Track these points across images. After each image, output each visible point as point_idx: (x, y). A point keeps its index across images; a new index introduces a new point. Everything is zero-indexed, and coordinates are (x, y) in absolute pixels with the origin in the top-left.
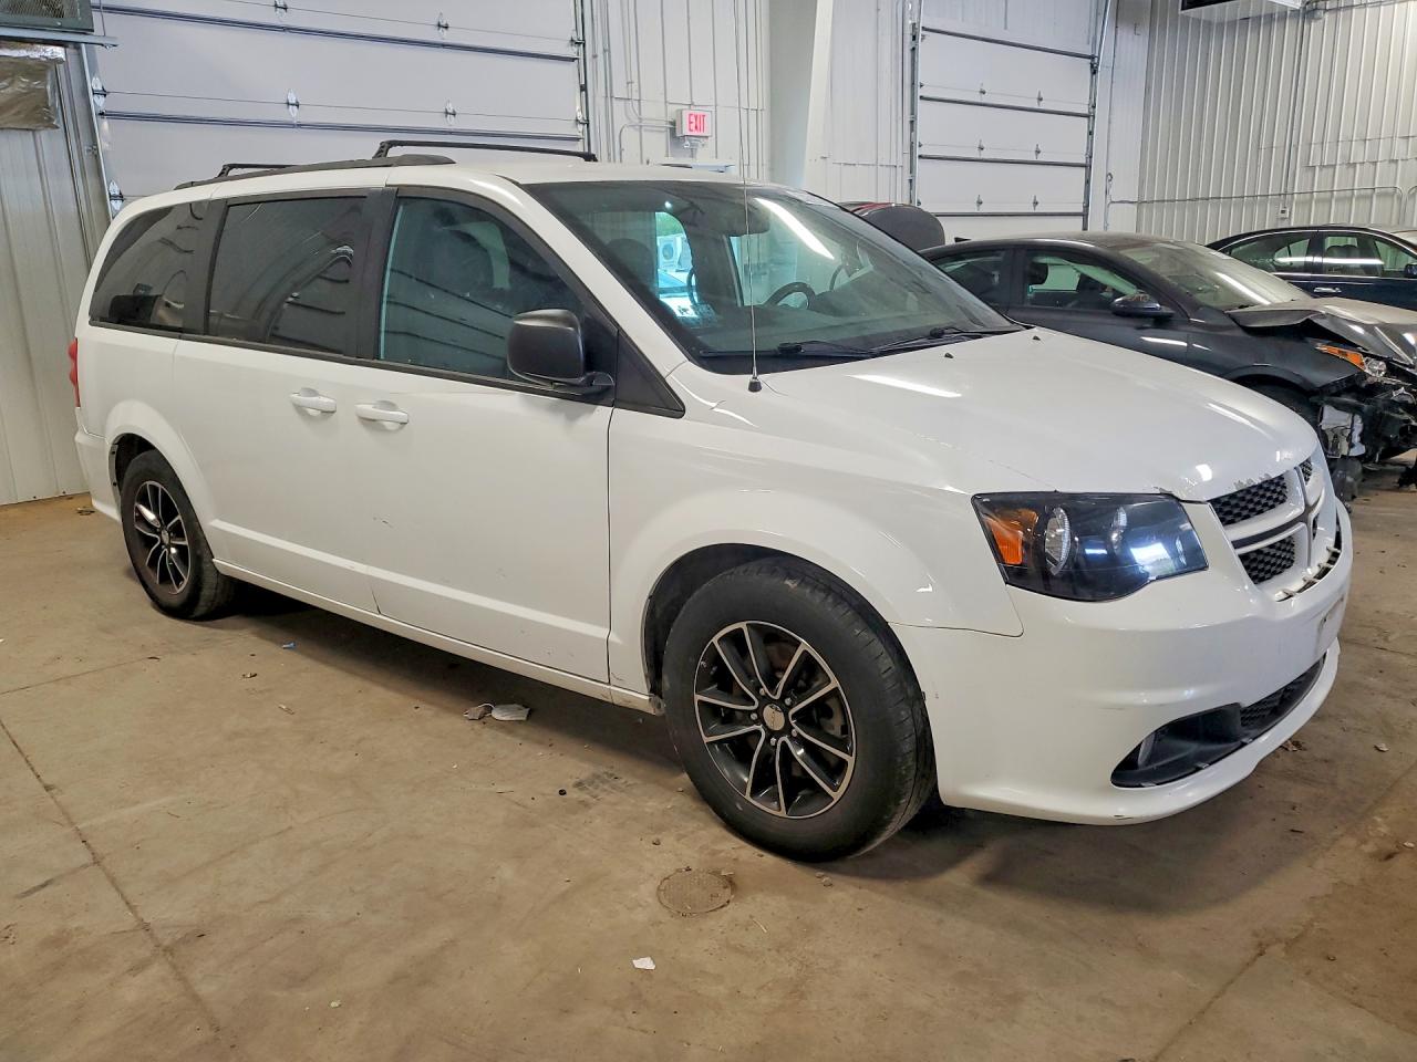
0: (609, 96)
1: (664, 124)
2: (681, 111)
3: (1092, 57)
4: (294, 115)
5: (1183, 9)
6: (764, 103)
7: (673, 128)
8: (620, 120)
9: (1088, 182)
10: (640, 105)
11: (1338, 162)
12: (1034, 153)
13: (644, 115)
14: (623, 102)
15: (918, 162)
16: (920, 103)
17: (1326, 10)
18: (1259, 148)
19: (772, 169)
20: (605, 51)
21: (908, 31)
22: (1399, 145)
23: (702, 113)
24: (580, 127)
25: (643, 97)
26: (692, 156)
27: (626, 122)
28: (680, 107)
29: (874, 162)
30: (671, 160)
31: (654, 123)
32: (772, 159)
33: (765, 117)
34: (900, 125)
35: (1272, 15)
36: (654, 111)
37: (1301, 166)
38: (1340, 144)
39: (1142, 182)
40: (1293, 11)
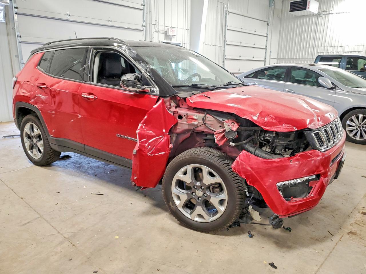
0: (151, 24)
1: (164, 31)
2: (169, 28)
3: (268, 22)
4: (69, 18)
5: (290, 12)
6: (189, 28)
7: (166, 33)
8: (153, 30)
9: (266, 53)
10: (158, 26)
11: (325, 52)
12: (253, 45)
13: (159, 29)
14: (154, 25)
15: (226, 46)
16: (227, 31)
17: (323, 15)
18: (306, 47)
19: (190, 45)
20: (150, 12)
21: (225, 12)
22: (339, 48)
23: (174, 29)
24: (143, 27)
25: (159, 24)
26: (171, 40)
27: (155, 31)
28: (168, 27)
29: (215, 45)
30: (166, 41)
31: (161, 31)
32: (190, 43)
33: (189, 31)
34: (222, 36)
35: (310, 15)
36: (162, 28)
37: (316, 52)
38: (325, 47)
39: (278, 54)
40: (315, 14)
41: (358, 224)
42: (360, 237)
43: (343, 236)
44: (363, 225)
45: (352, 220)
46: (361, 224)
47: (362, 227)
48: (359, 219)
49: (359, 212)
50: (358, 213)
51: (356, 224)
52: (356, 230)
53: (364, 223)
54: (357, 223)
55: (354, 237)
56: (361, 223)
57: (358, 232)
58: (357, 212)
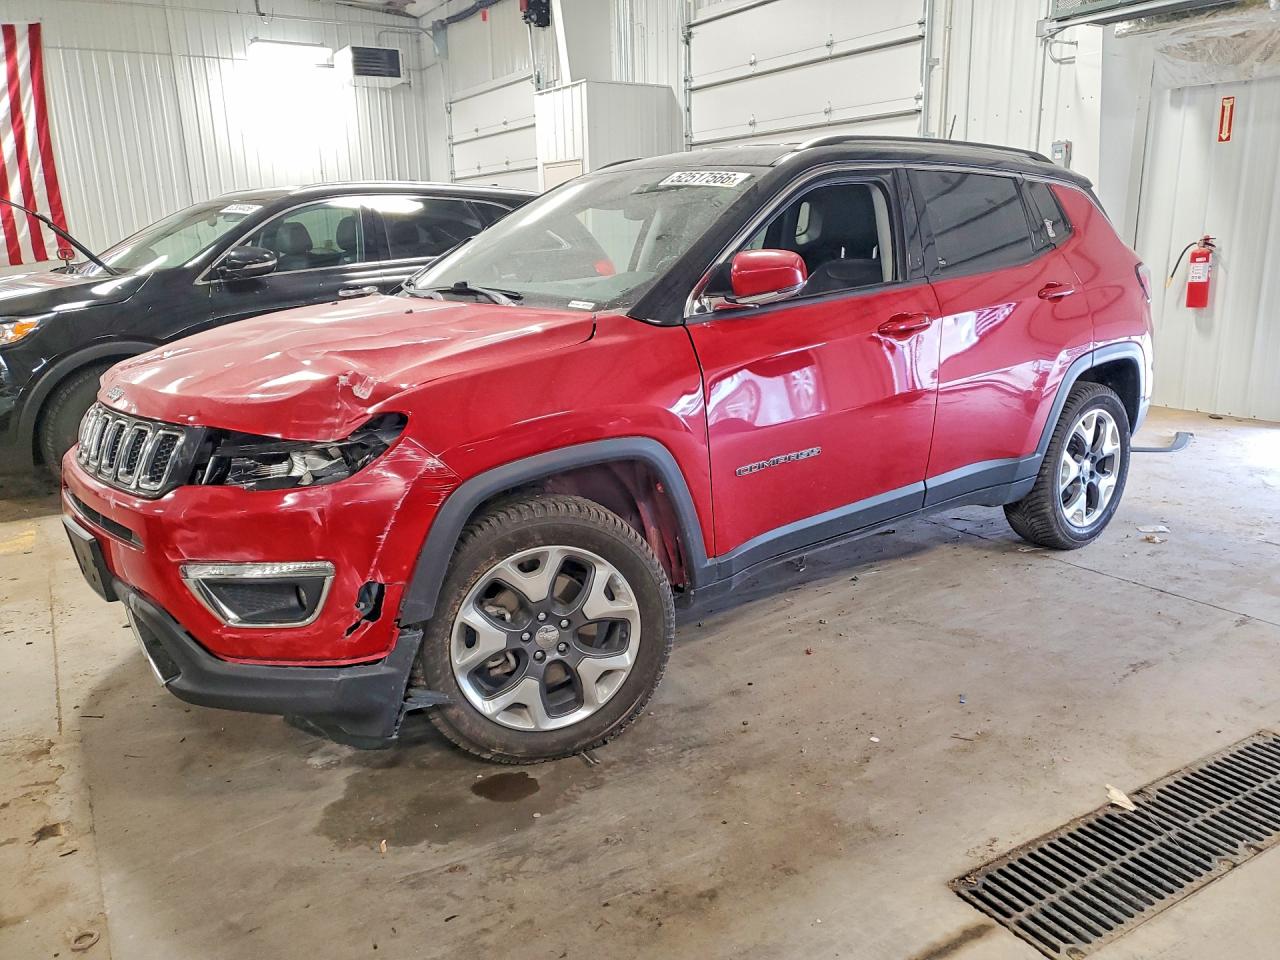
41: (43, 783)
42: (14, 758)
43: (60, 730)
44: (29, 790)
45: (68, 781)
46: (35, 789)
47: (25, 784)
48: (50, 800)
49: (67, 823)
50: (70, 816)
51: (49, 780)
52: (39, 765)
53: (29, 801)
54: (48, 787)
55: (33, 747)
56: (38, 793)
57: (30, 764)
58: (75, 819)
